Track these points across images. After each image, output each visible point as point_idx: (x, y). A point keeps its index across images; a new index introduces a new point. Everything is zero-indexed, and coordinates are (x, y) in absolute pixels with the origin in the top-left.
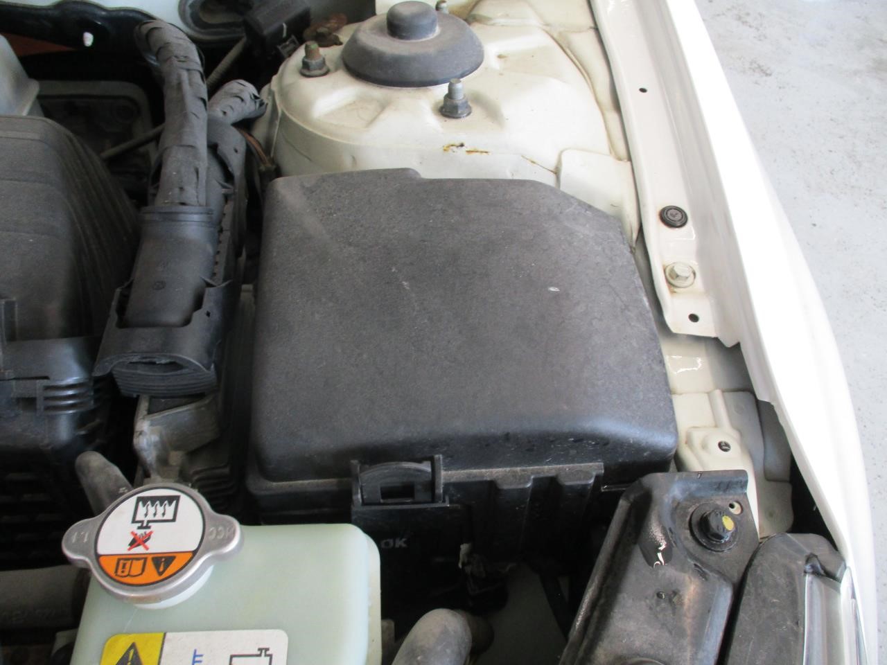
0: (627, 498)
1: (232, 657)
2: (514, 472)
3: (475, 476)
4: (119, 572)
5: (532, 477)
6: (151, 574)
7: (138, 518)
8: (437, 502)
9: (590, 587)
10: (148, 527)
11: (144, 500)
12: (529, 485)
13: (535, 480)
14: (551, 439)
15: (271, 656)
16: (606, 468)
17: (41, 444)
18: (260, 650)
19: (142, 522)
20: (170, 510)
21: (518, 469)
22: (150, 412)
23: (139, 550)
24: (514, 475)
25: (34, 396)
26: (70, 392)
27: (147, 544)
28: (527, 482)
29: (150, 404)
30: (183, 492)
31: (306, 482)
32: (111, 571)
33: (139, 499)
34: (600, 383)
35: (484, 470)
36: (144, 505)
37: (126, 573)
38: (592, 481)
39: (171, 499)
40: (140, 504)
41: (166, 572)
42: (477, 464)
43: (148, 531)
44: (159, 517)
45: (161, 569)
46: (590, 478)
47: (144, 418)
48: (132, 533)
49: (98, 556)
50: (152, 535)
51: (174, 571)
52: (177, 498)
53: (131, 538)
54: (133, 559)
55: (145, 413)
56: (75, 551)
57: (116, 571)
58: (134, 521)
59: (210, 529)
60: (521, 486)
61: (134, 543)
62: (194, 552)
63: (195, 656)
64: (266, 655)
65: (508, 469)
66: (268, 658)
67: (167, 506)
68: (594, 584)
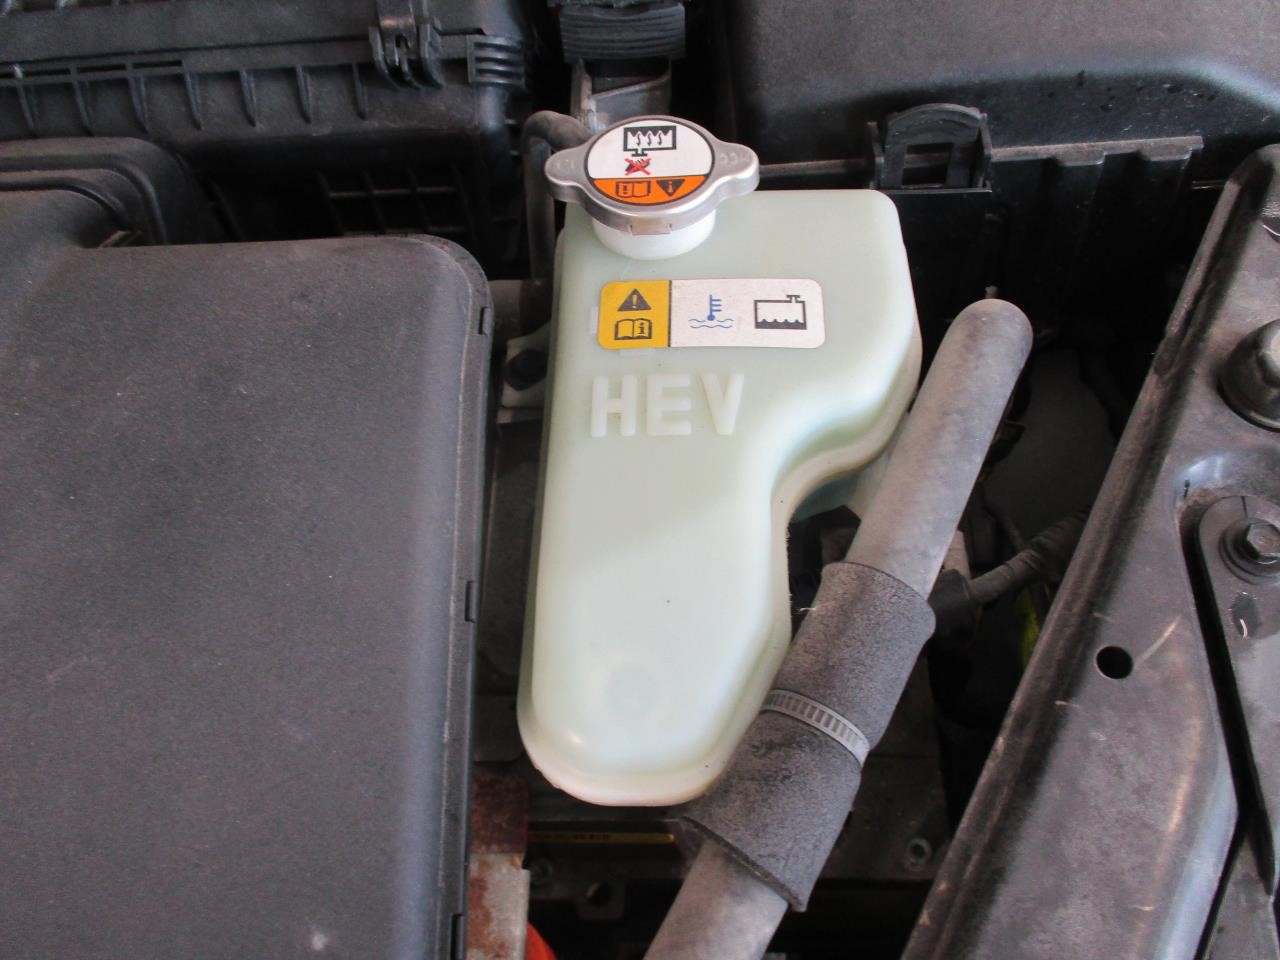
0: (1237, 179)
1: (756, 302)
2: (1079, 148)
3: (1026, 154)
4: (621, 192)
5: (1105, 154)
6: (658, 193)
7: (629, 147)
8: (976, 187)
9: (1197, 266)
10: (644, 155)
11: (634, 131)
12: (1100, 162)
13: (1108, 158)
14: (1139, 84)
15: (803, 302)
16: (1206, 141)
17: (468, 127)
18: (789, 296)
19: (636, 150)
20: (667, 140)
21: (1085, 145)
22: (595, 91)
23: (639, 174)
24: (1080, 151)
25: (462, 56)
26: (500, 56)
27: (647, 169)
28: (1097, 159)
29: (593, 84)
30: (678, 123)
31: (803, 164)
32: (611, 192)
33: (626, 131)
34: (1207, 9)
35: (1037, 148)
36: (634, 135)
37: (629, 194)
38: (1187, 157)
39: (665, 130)
40: (629, 134)
41: (678, 191)
42: (1027, 141)
43: (644, 158)
44: (655, 144)
45: (670, 191)
46: (1187, 152)
47: (589, 98)
48: (627, 160)
49: (591, 180)
50: (651, 162)
51: (686, 193)
52: (674, 129)
53: (627, 164)
54: (633, 182)
55: (590, 92)
56: (565, 179)
57: (617, 192)
58: (626, 149)
59: (719, 155)
60: (1091, 163)
61: (631, 168)
62: (707, 176)
63: (711, 300)
64: (797, 302)
65: (1070, 145)
66: (800, 305)
67: (662, 136)
68: (1202, 263)
